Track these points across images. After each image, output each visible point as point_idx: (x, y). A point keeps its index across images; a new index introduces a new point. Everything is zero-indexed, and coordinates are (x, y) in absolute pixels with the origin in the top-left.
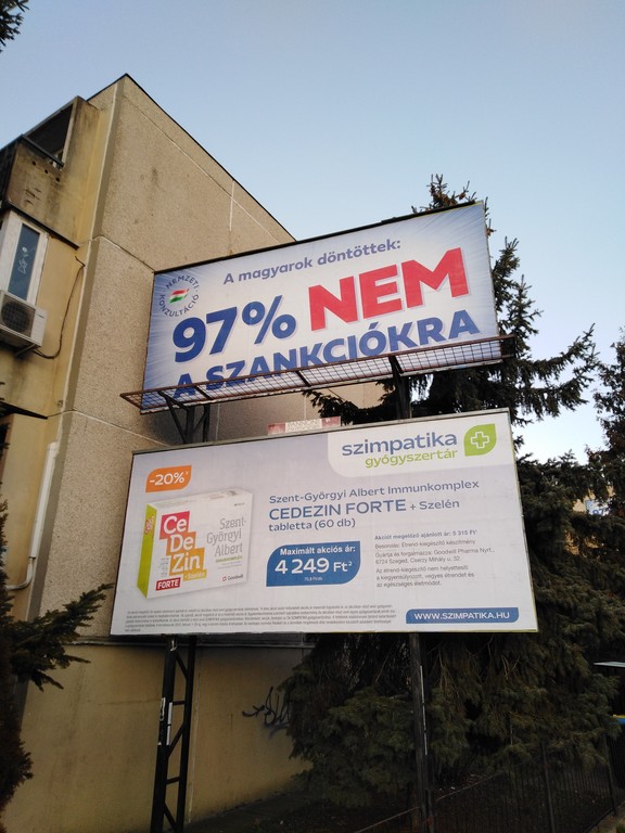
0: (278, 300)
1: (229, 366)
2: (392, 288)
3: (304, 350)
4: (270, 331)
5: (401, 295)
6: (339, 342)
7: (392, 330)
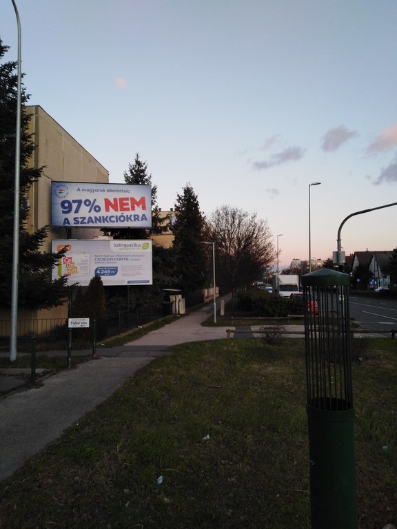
0: (95, 200)
1: (81, 218)
2: (127, 204)
3: (103, 217)
4: (93, 209)
5: (130, 206)
6: (113, 216)
7: (127, 216)
